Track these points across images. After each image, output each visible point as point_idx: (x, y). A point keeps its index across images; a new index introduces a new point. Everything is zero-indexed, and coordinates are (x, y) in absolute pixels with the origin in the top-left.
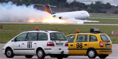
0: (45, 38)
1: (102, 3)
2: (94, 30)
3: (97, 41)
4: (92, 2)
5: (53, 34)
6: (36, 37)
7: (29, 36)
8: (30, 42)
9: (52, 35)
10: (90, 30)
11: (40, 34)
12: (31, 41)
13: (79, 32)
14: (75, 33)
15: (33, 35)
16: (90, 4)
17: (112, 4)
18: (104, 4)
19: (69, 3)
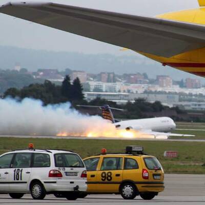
0: (45, 162)
1: (146, 101)
2: (133, 150)
3: (138, 168)
4: (129, 100)
5: (59, 155)
6: (30, 161)
7: (17, 159)
8: (19, 170)
9: (59, 157)
10: (125, 148)
11: (36, 156)
12: (21, 169)
13: (106, 152)
14: (99, 155)
15: (24, 158)
16: (125, 104)
17: (164, 104)
18: (150, 104)
19: (89, 101)
